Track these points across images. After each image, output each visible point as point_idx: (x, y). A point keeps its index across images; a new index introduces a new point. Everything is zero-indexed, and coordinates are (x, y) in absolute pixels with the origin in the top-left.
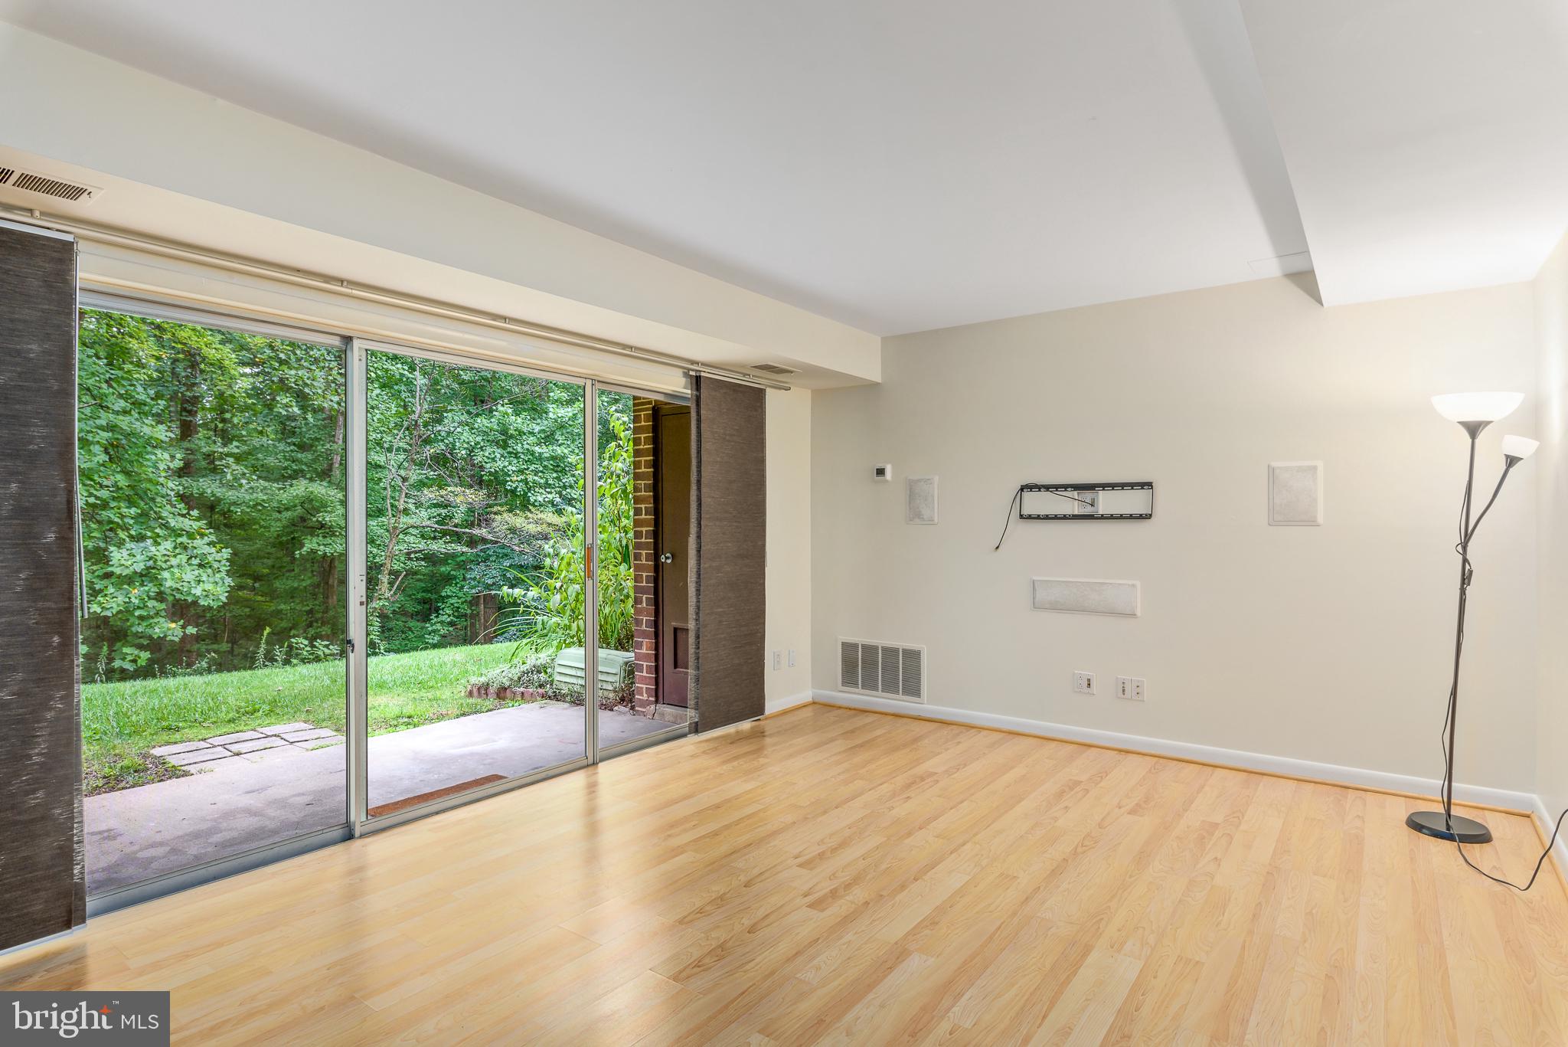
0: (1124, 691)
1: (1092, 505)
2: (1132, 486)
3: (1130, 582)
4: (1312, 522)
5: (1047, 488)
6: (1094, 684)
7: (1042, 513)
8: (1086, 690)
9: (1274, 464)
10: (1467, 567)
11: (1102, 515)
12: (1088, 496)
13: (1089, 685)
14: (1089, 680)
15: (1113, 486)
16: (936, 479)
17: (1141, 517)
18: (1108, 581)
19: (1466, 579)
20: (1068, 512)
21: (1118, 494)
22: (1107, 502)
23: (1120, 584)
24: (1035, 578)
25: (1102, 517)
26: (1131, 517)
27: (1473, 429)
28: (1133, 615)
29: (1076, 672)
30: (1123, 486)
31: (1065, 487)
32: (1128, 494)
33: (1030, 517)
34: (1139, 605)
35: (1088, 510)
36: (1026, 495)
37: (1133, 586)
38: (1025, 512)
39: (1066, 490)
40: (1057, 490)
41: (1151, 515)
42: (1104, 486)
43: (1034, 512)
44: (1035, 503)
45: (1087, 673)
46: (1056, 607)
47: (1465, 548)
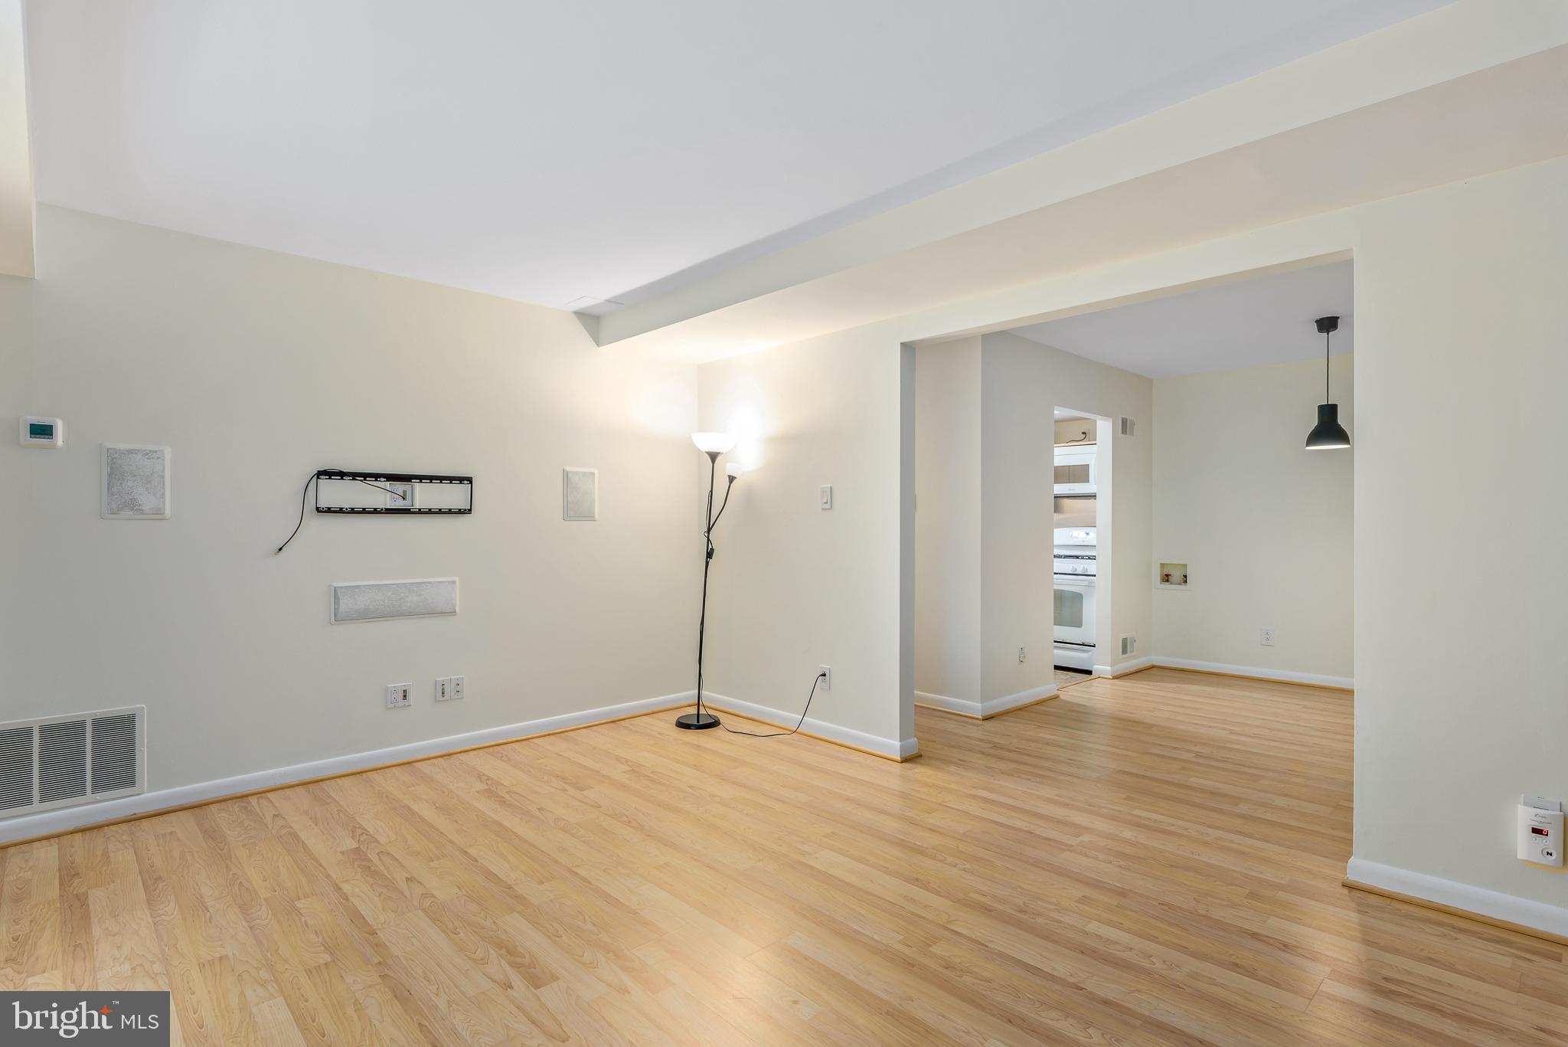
0: (443, 693)
1: (404, 499)
2: (451, 479)
3: (450, 579)
4: (591, 517)
5: (354, 476)
6: (410, 695)
7: (346, 506)
8: (401, 702)
9: (568, 469)
10: (710, 547)
11: (420, 510)
12: (400, 487)
13: (405, 696)
14: (405, 691)
15: (431, 479)
16: (168, 453)
17: (460, 512)
18: (426, 580)
19: (709, 555)
20: (381, 505)
21: (436, 486)
22: (423, 495)
23: (440, 582)
24: (336, 585)
25: (420, 512)
26: (450, 512)
27: (713, 457)
28: (453, 613)
29: (389, 686)
30: (441, 479)
31: (376, 476)
32: (446, 486)
33: (329, 510)
34: (458, 603)
35: (400, 504)
36: (324, 482)
37: (454, 582)
38: (323, 504)
39: (376, 480)
40: (365, 480)
41: (470, 510)
42: (421, 478)
43: (335, 504)
44: (334, 493)
45: (401, 684)
46: (366, 616)
47: (709, 533)
